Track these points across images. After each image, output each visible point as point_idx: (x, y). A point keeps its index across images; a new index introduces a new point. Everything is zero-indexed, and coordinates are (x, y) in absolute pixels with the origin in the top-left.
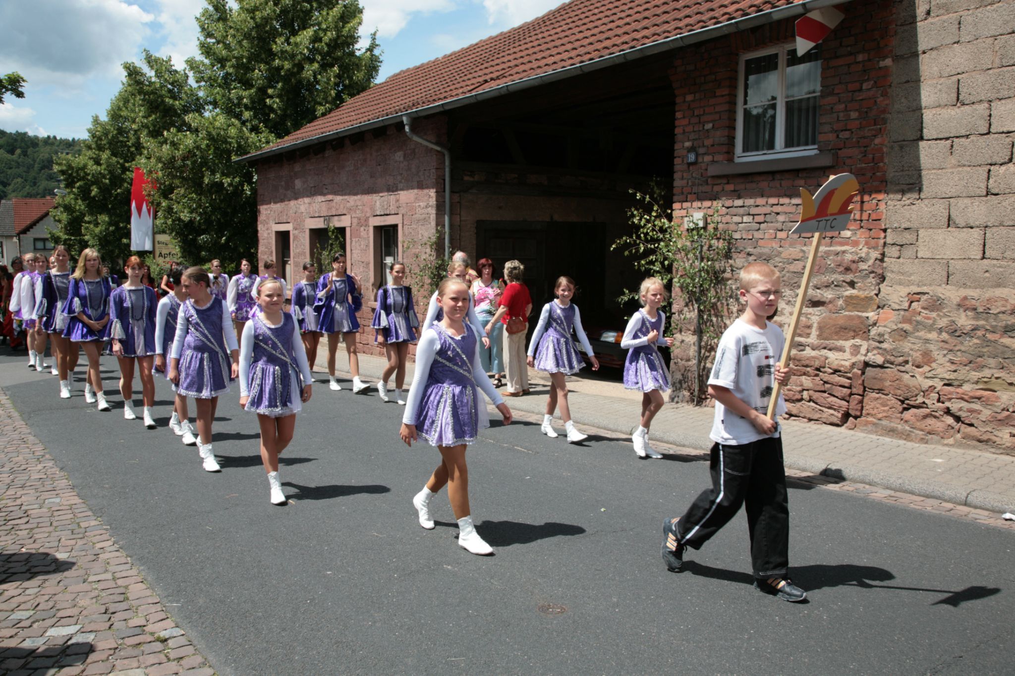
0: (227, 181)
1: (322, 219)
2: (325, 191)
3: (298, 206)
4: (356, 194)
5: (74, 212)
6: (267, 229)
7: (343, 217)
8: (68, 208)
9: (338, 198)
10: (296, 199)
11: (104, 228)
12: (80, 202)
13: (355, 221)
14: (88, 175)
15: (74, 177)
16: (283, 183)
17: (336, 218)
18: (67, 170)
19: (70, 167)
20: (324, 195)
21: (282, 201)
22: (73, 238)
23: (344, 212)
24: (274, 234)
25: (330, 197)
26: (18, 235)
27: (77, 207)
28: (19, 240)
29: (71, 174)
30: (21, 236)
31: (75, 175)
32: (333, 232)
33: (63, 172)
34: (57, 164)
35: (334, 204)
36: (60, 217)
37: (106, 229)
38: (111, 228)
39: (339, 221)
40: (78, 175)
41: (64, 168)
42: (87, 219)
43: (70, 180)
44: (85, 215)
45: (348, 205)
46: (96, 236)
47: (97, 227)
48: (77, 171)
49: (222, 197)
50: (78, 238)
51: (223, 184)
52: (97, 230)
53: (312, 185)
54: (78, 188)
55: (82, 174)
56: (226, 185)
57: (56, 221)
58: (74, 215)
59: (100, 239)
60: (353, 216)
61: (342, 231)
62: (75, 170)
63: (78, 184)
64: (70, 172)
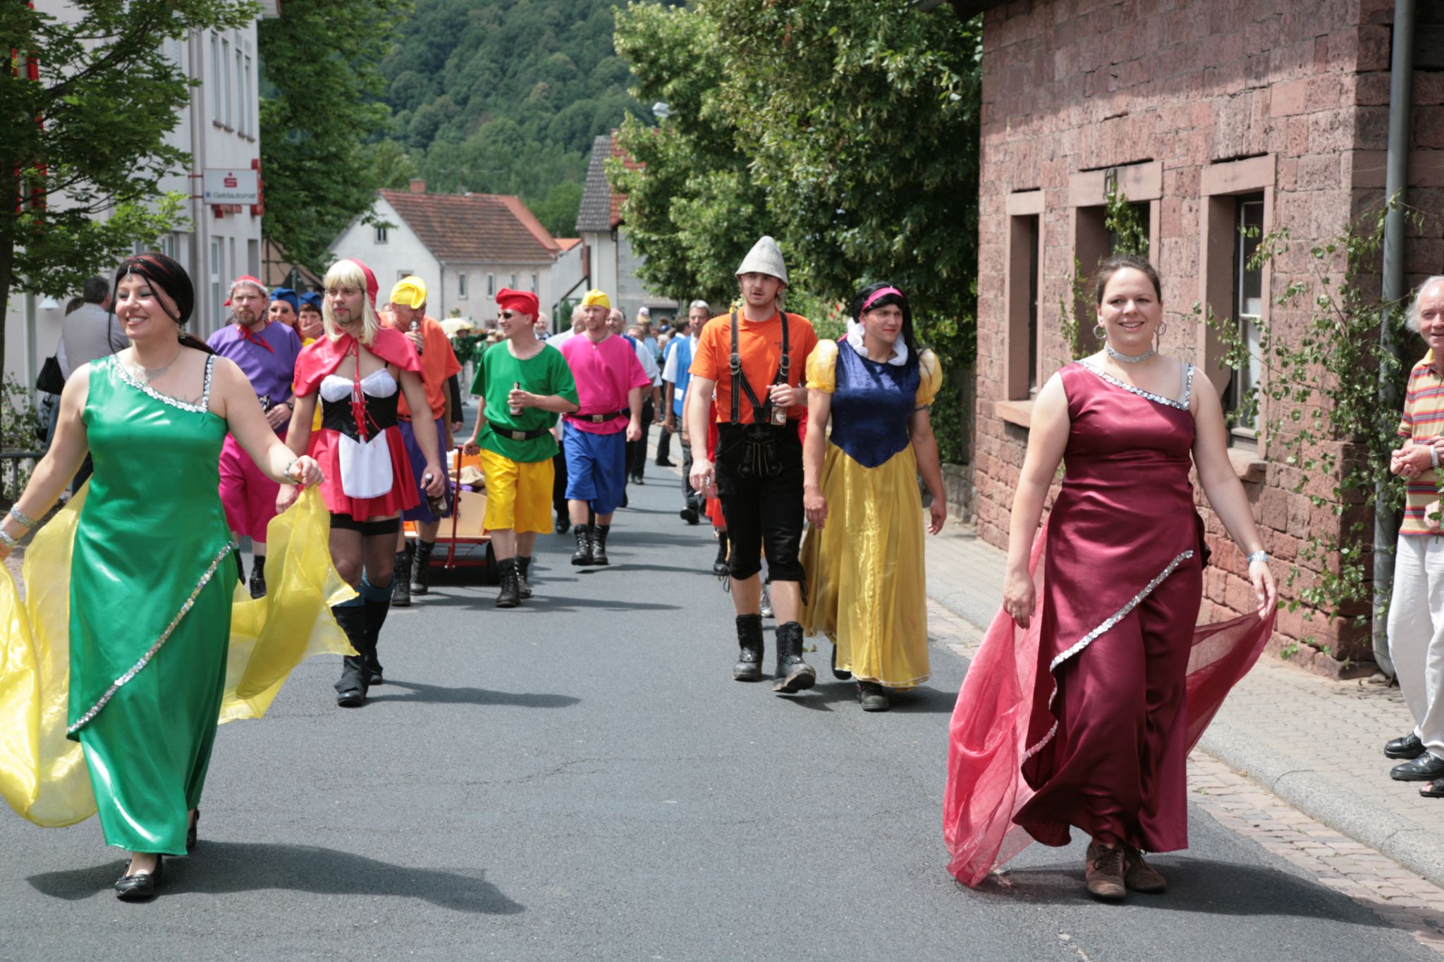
0: (896, 63)
1: (1101, 174)
2: (1113, 84)
3: (1057, 134)
4: (1175, 90)
5: (661, 164)
6: (997, 210)
7: (1145, 167)
8: (647, 154)
9: (1139, 105)
10: (1055, 111)
11: (724, 210)
13: (1171, 178)
14: (696, 58)
15: (663, 68)
16: (1031, 64)
17: (1131, 170)
18: (646, 49)
19: (653, 39)
20: (1108, 94)
21: (1027, 119)
22: (654, 237)
23: (1150, 152)
24: (1008, 222)
25: (1121, 102)
26: (612, 229)
27: (671, 153)
28: (617, 241)
29: (653, 62)
31: (663, 61)
32: (1122, 217)
33: (636, 54)
34: (623, 32)
35: (1127, 126)
36: (629, 179)
37: (729, 211)
38: (747, 210)
39: (1137, 180)
40: (671, 59)
41: (640, 43)
42: (691, 184)
43: (652, 76)
44: (685, 173)
45: (1161, 127)
46: (705, 230)
47: (711, 206)
48: (671, 49)
49: (885, 115)
51: (884, 72)
52: (708, 215)
53: (1088, 69)
54: (671, 98)
55: (682, 59)
56: (891, 77)
58: (662, 174)
59: (715, 240)
60: (1168, 162)
61: (1141, 210)
62: (665, 46)
63: (670, 86)
64: (653, 53)
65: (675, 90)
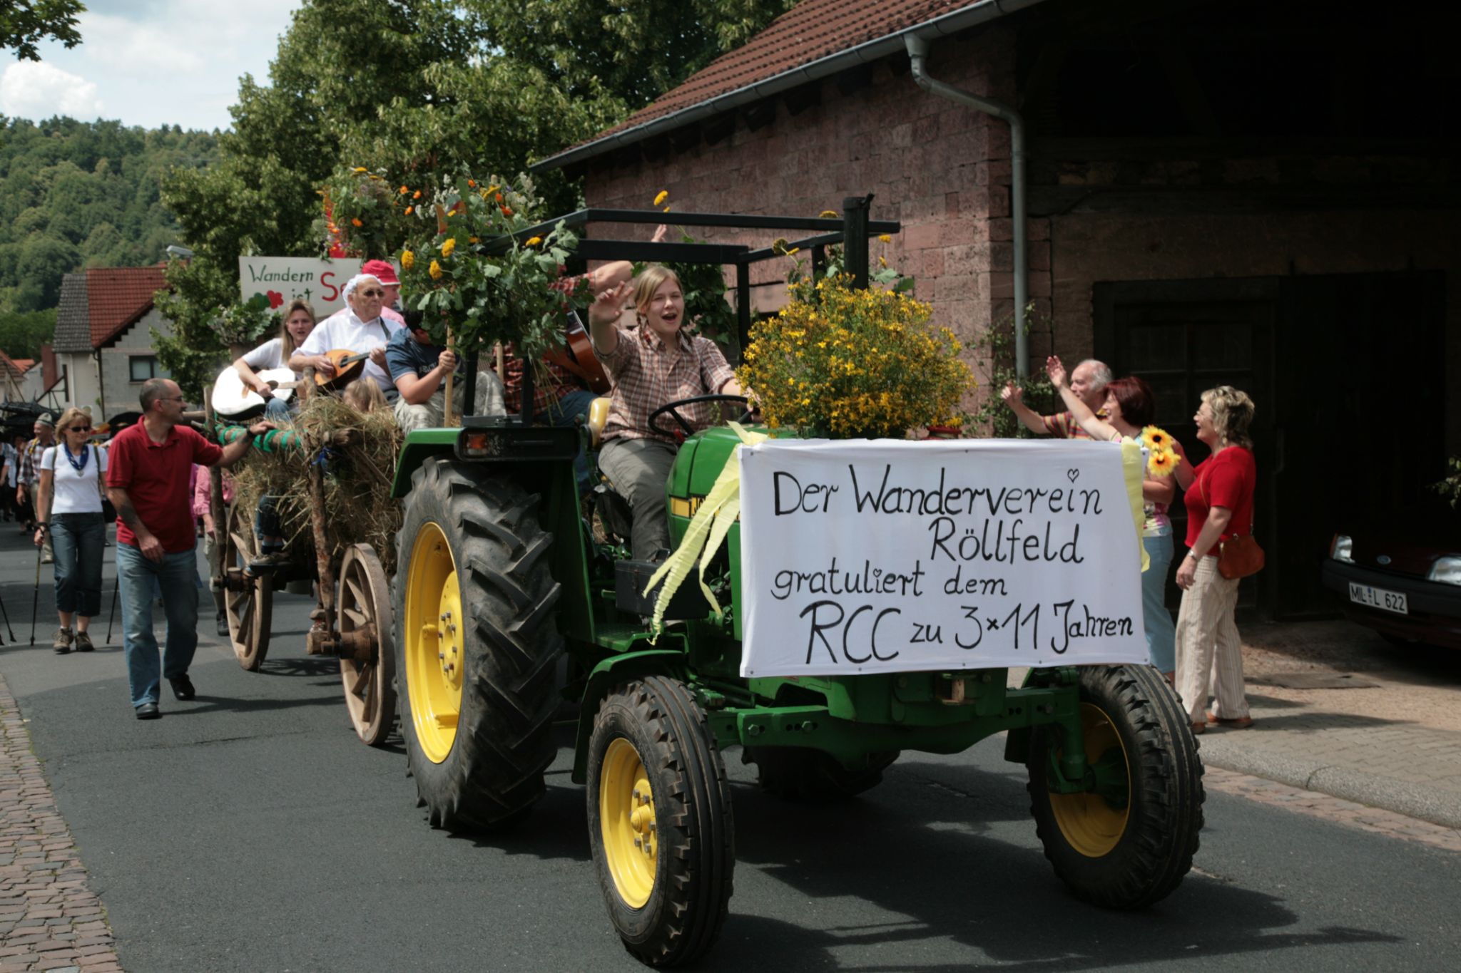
5: (203, 295)
8: (192, 288)
12: (217, 273)
14: (234, 210)
15: (204, 218)
18: (189, 203)
19: (194, 195)
22: (202, 354)
26: (98, 350)
27: (212, 286)
28: (100, 360)
29: (196, 213)
30: (104, 351)
31: (203, 213)
33: (180, 208)
36: (177, 308)
40: (212, 212)
41: (183, 198)
43: (196, 225)
48: (210, 204)
50: (214, 353)
54: (213, 242)
55: (220, 211)
57: (167, 316)
62: (206, 201)
63: (213, 233)
64: (195, 207)
65: (216, 234)
